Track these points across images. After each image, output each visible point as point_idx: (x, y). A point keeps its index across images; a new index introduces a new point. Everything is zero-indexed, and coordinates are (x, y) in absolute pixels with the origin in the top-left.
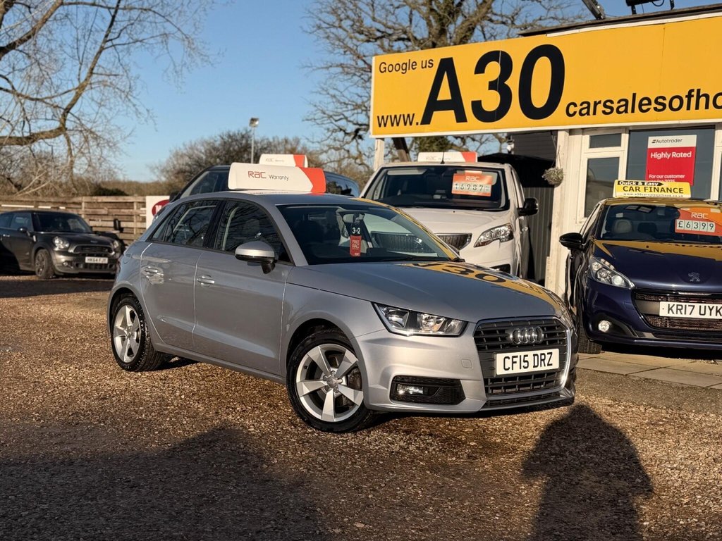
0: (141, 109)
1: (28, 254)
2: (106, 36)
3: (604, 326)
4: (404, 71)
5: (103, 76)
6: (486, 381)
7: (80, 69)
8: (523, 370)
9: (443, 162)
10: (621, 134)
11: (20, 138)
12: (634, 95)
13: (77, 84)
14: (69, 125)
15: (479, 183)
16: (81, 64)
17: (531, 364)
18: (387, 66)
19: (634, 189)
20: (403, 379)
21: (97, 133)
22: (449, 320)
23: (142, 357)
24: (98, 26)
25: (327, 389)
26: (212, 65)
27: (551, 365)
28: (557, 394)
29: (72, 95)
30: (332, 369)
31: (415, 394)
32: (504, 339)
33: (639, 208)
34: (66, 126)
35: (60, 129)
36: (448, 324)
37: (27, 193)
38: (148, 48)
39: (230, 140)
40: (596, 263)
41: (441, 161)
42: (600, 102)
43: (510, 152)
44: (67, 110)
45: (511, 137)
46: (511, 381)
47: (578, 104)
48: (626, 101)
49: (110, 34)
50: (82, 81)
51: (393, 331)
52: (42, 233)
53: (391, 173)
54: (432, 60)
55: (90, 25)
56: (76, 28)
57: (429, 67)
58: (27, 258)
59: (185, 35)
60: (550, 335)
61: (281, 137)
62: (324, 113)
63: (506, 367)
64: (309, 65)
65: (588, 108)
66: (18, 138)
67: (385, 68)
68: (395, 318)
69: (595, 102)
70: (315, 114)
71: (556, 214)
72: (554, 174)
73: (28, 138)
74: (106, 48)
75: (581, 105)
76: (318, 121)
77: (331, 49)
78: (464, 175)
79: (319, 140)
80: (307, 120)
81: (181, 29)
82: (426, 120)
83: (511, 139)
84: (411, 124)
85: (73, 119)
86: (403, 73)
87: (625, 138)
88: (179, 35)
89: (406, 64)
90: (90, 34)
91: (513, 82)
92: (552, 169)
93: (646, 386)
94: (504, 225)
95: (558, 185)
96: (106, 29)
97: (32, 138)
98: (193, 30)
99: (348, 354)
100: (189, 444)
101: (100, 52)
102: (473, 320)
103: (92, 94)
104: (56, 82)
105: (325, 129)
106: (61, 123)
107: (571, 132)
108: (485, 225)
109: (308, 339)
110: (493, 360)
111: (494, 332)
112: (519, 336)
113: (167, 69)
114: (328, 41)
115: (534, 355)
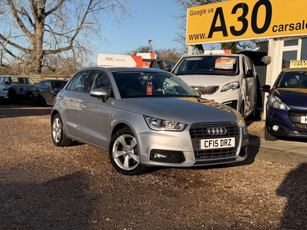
0: (103, 38)
1: (50, 98)
2: (89, 7)
3: (275, 128)
4: (201, 14)
5: (87, 24)
6: (195, 152)
7: (78, 21)
8: (215, 147)
9: (211, 54)
10: (298, 40)
11: (54, 51)
12: (304, 21)
13: (77, 28)
14: (74, 45)
15: (227, 63)
16: (78, 19)
17: (219, 144)
18: (193, 12)
19: (300, 64)
20: (156, 151)
21: (85, 48)
22: (179, 123)
23: (62, 140)
24: (85, 3)
25: (126, 155)
26: (133, 17)
27: (231, 145)
28: (235, 159)
29: (75, 32)
30: (128, 146)
31: (161, 158)
32: (206, 132)
33: (304, 73)
34: (73, 45)
35: (70, 47)
36: (178, 125)
37: (57, 73)
38: (106, 12)
39: (143, 50)
40: (273, 99)
41: (210, 53)
42: (288, 25)
43: (258, 51)
44: (73, 39)
45: (258, 44)
46: (209, 152)
47: (278, 26)
48: (300, 24)
49: (90, 6)
50: (79, 26)
51: (151, 128)
52: (55, 89)
53: (187, 59)
54: (213, 9)
55: (82, 2)
56: (76, 4)
57: (212, 12)
58: (49, 100)
59: (121, 5)
60: (231, 131)
61: (167, 49)
62: (182, 37)
63: (206, 146)
64: (175, 16)
65: (283, 28)
66: (53, 51)
67: (192, 13)
68: (154, 123)
69: (286, 25)
70: (178, 38)
71: (268, 77)
72: (267, 59)
73: (57, 51)
74: (89, 12)
75: (280, 26)
76: (180, 41)
77: (184, 8)
78: (221, 60)
79: (180, 49)
80: (175, 40)
81: (120, 3)
82: (210, 36)
83: (258, 45)
84: (203, 38)
85: (75, 42)
86: (200, 15)
87: (300, 41)
88: (119, 5)
89: (202, 11)
90: (82, 6)
91: (249, 17)
92: (266, 57)
93: (290, 156)
94: (236, 82)
95: (269, 64)
96: (89, 4)
97: (59, 51)
98: (125, 2)
99: (134, 139)
100: (60, 179)
101: (86, 14)
102: (190, 124)
103: (83, 32)
104: (69, 27)
105: (183, 44)
106: (71, 44)
107: (275, 39)
108: (226, 82)
109: (118, 132)
110: (199, 142)
111: (201, 129)
112: (213, 131)
113: (114, 20)
114: (183, 5)
115: (221, 140)
